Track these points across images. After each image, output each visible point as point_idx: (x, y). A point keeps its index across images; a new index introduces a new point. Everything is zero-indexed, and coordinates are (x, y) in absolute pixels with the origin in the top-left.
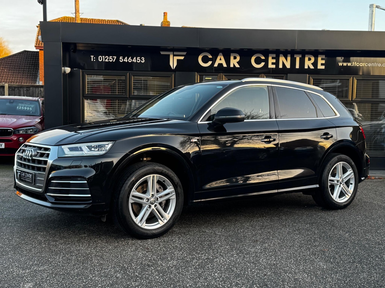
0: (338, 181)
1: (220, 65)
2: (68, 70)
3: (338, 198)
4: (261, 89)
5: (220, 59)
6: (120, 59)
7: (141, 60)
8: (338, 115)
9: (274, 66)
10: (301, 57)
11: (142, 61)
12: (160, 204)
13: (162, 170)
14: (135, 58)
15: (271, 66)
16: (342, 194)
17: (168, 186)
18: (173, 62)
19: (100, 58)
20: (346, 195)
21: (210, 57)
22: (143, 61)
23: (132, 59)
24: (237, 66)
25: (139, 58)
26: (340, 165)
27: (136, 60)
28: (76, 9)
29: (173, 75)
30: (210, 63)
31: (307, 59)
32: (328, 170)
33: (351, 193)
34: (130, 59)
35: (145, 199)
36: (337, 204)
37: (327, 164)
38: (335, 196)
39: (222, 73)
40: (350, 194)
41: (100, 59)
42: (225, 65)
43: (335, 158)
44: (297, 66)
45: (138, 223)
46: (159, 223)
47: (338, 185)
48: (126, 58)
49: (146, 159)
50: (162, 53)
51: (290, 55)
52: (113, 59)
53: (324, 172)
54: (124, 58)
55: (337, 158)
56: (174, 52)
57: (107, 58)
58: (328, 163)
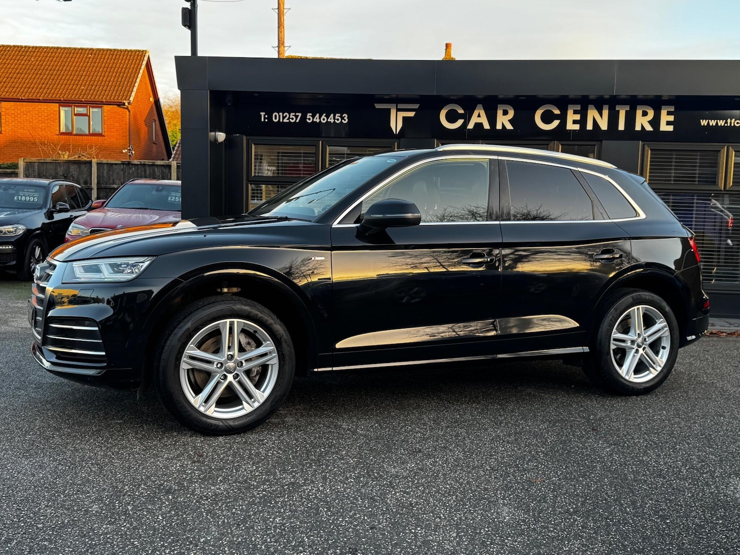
0: (633, 342)
1: (479, 126)
2: (221, 136)
3: (633, 373)
4: (478, 165)
5: (479, 116)
6: (308, 117)
7: (343, 118)
8: (643, 216)
9: (577, 127)
10: (628, 109)
11: (343, 121)
12: (248, 373)
13: (250, 312)
14: (332, 116)
15: (570, 126)
16: (641, 367)
17: (265, 341)
18: (396, 122)
19: (276, 116)
20: (651, 368)
21: (461, 111)
22: (345, 120)
23: (328, 117)
24: (509, 127)
25: (339, 115)
26: (637, 312)
27: (334, 118)
28: (280, 39)
29: (396, 143)
30: (460, 122)
31: (639, 113)
32: (611, 320)
33: (662, 366)
34: (323, 117)
35: (215, 363)
36: (628, 386)
37: (609, 308)
38: (626, 371)
39: (481, 140)
40: (659, 367)
41: (276, 119)
42: (487, 126)
43: (628, 299)
44: (621, 127)
45: (199, 407)
46: (243, 408)
47: (633, 348)
48: (318, 115)
49: (228, 290)
50: (378, 106)
51: (608, 106)
52: (297, 117)
53: (602, 324)
54: (313, 116)
55: (632, 297)
56: (398, 105)
57: (286, 116)
58: (611, 306)
